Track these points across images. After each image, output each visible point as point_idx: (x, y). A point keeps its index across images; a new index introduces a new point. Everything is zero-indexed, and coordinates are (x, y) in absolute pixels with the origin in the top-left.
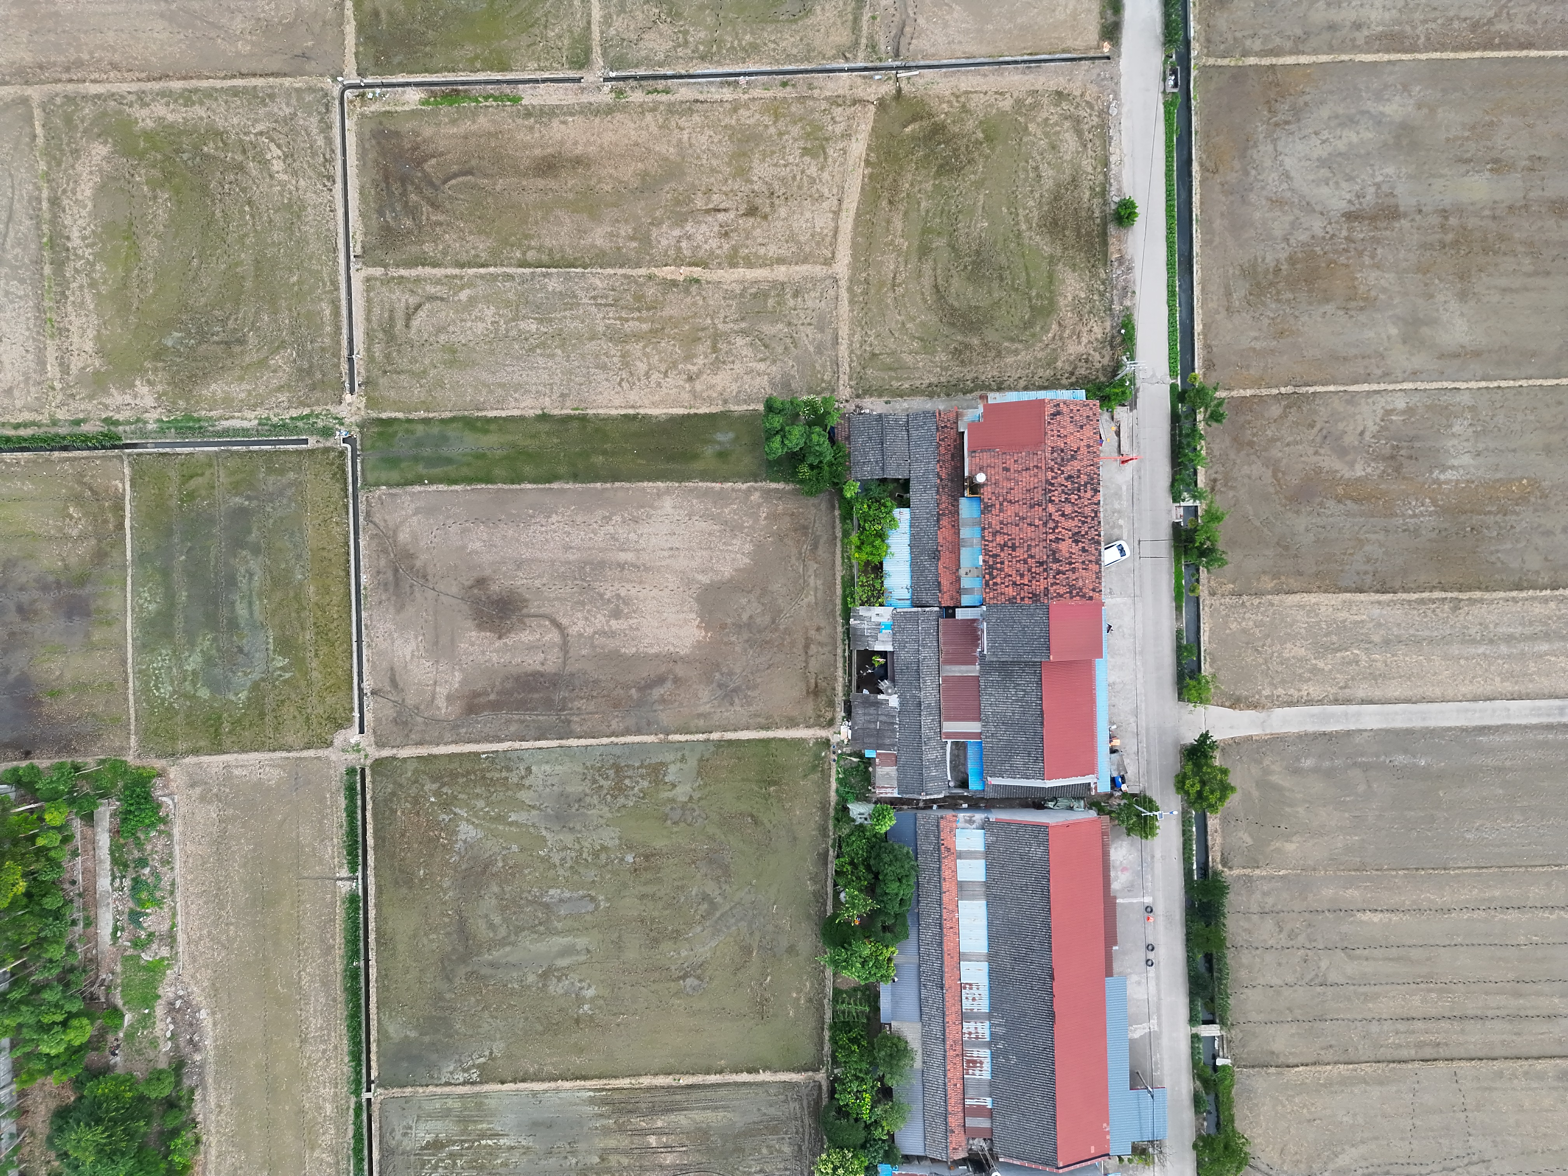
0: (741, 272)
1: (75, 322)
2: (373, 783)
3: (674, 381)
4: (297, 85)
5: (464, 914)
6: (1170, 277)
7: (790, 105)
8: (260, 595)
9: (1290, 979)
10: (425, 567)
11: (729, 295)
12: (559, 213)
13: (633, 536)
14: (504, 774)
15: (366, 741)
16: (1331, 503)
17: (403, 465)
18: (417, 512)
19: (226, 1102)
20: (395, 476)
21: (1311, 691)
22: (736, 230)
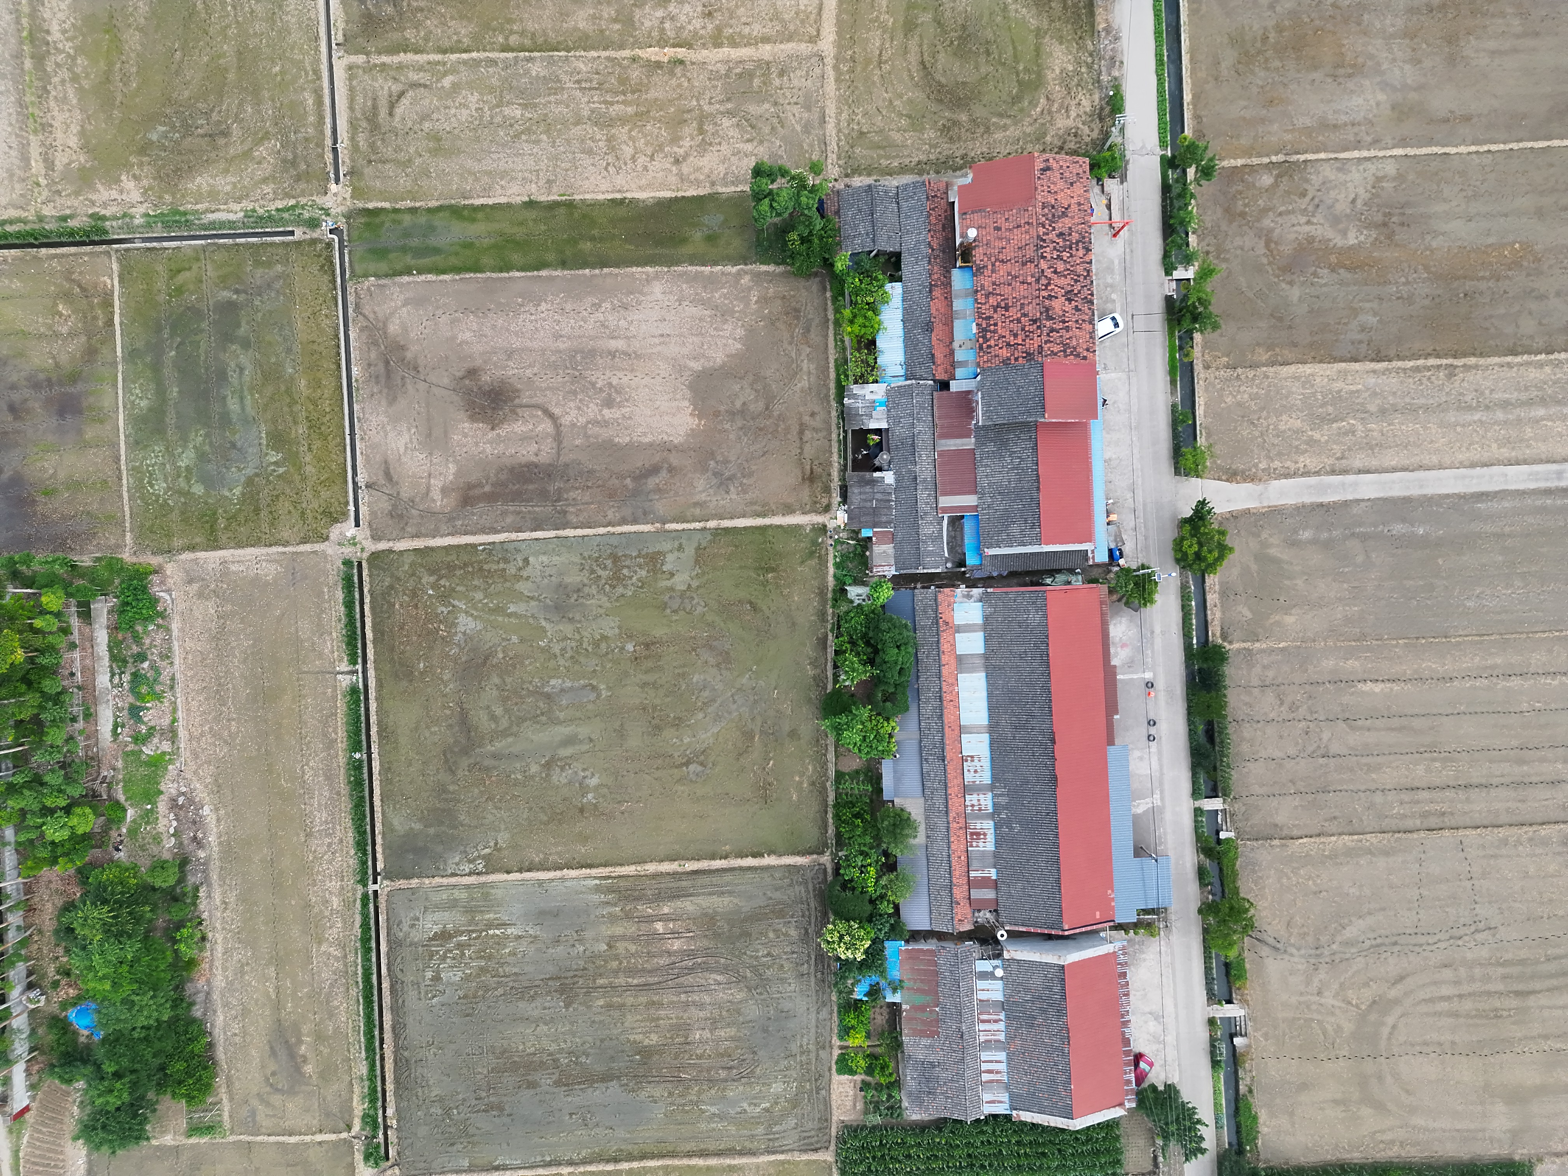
0: (726, 52)
1: (58, 117)
2: (370, 576)
3: (661, 164)
5: (465, 706)
6: (1158, 45)
8: (251, 389)
9: (1292, 751)
10: (415, 358)
11: (714, 76)
13: (623, 323)
14: (501, 566)
15: (362, 534)
16: (1325, 273)
17: (392, 256)
18: (406, 303)
19: (232, 898)
20: (383, 267)
21: (1308, 462)
22: (720, 10)
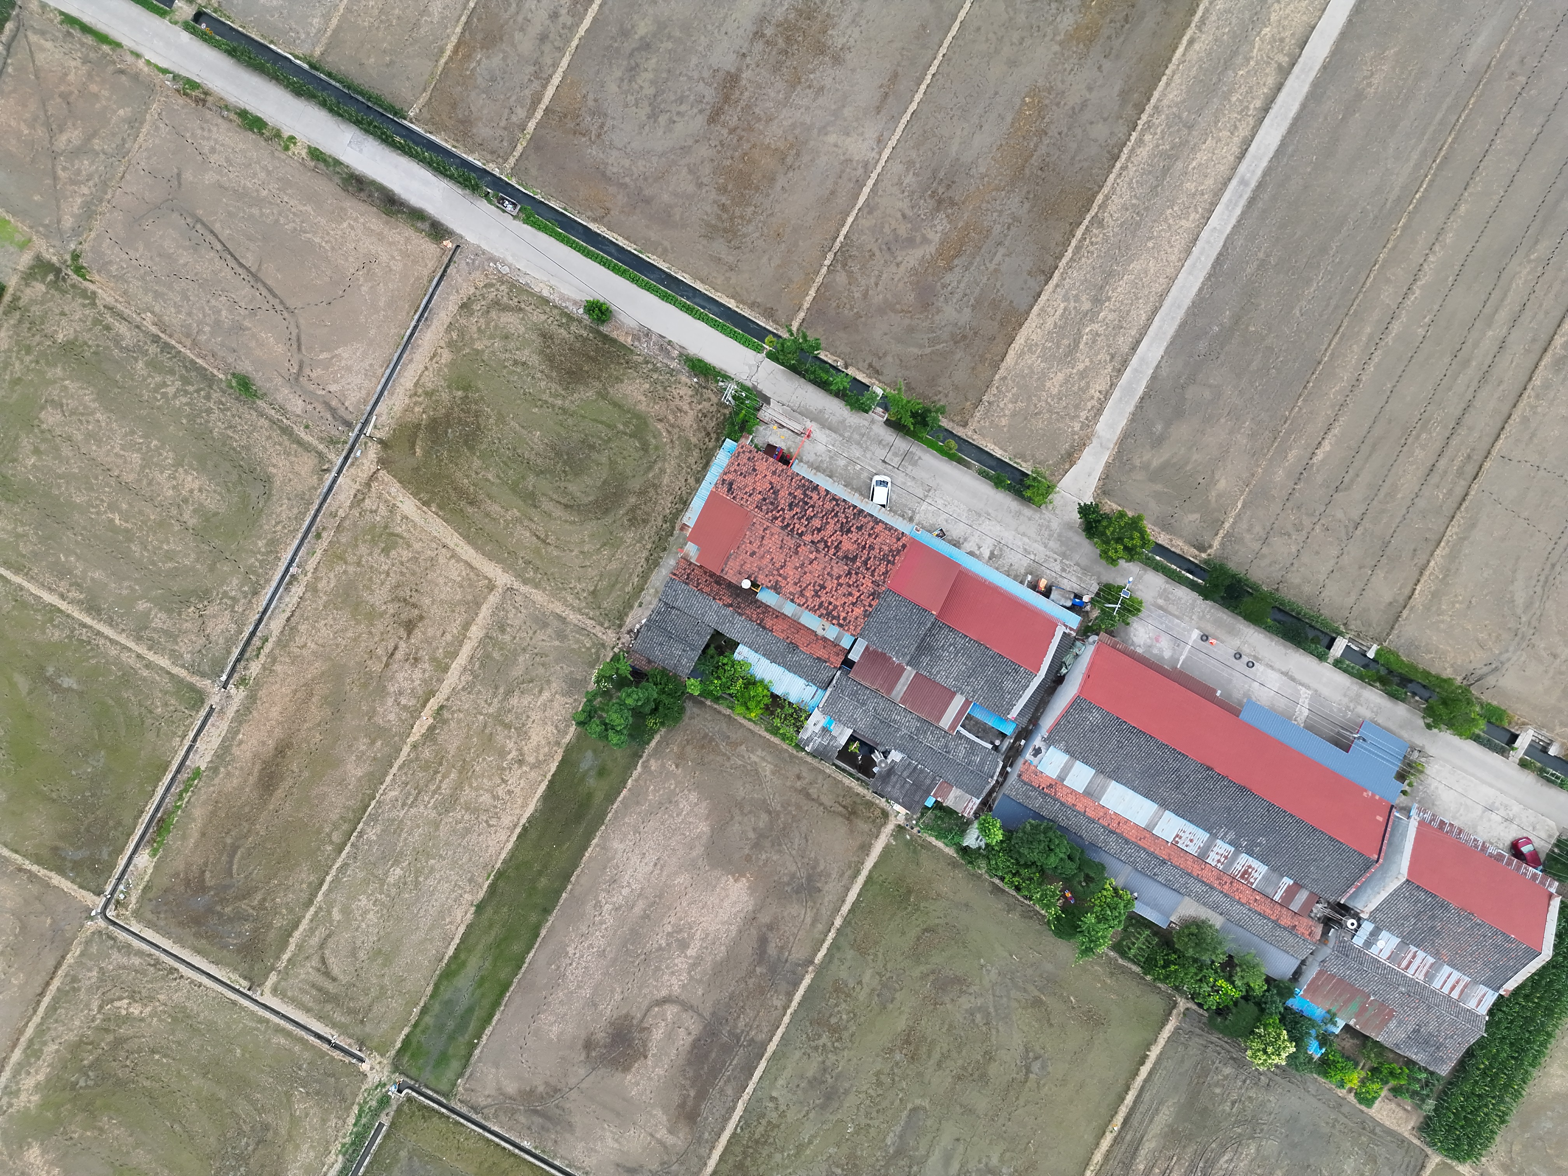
0: (456, 666)
3: (514, 778)
4: (78, 953)
6: (675, 303)
7: (338, 542)
9: (1335, 552)
10: (547, 1085)
11: (468, 688)
12: (314, 793)
13: (625, 891)
14: (764, 1122)
16: (949, 278)
17: (451, 1051)
18: (497, 1065)
20: (455, 1065)
21: (1098, 388)
22: (418, 650)
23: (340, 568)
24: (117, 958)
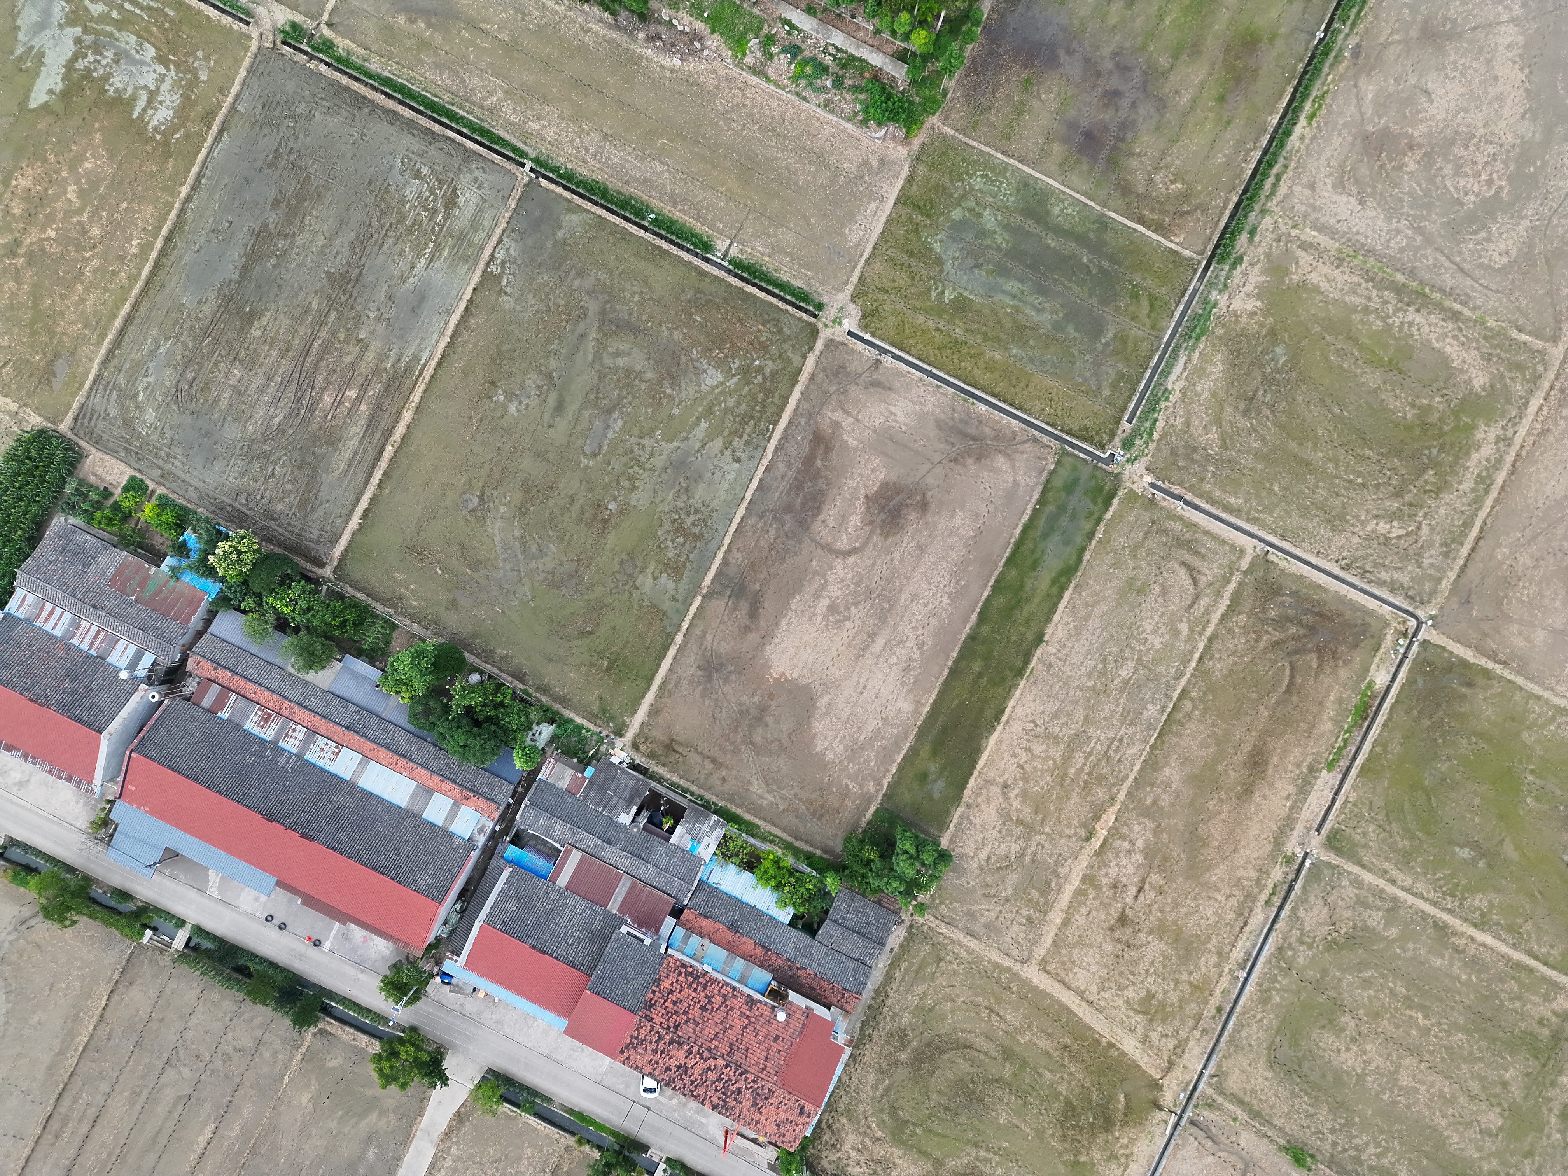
0: (1075, 882)
1: (1342, 277)
2: (800, 319)
3: (1011, 770)
4: (1444, 582)
5: (641, 336)
7: (1199, 1004)
8: (1017, 310)
10: (964, 465)
11: (1061, 860)
12: (1212, 749)
13: (894, 660)
14: (745, 437)
15: (839, 333)
17: (1063, 494)
18: (1016, 484)
19: (588, 39)
20: (1058, 482)
22: (1114, 897)
23: (1196, 977)
24: (1403, 578)
